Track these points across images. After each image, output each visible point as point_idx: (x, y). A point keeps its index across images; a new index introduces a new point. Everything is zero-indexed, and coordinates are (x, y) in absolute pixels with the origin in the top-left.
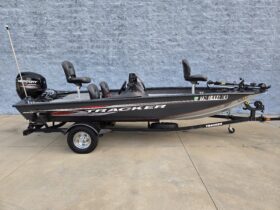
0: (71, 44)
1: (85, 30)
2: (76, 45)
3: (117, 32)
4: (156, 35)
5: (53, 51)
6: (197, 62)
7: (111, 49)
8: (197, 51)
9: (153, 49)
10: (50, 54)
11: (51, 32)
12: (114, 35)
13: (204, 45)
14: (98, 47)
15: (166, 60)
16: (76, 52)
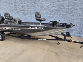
0: (22, 8)
1: (25, 3)
2: (23, 8)
3: (34, 3)
4: (46, 3)
5: (18, 10)
6: (61, 13)
7: (32, 9)
8: (61, 9)
9: (45, 8)
10: (18, 11)
11: (18, 5)
12: (33, 4)
13: (65, 6)
14: (29, 9)
15: (49, 13)
16: (23, 11)
